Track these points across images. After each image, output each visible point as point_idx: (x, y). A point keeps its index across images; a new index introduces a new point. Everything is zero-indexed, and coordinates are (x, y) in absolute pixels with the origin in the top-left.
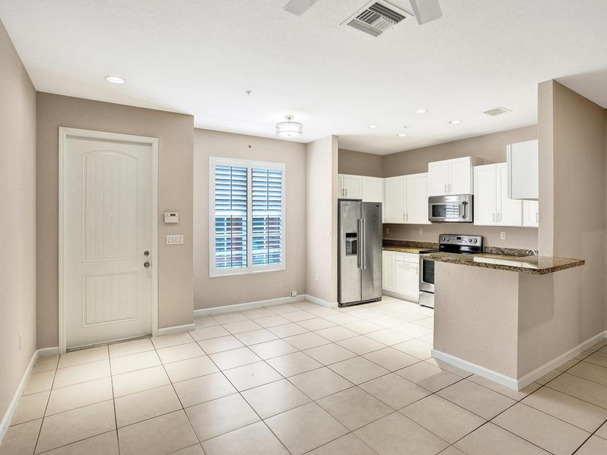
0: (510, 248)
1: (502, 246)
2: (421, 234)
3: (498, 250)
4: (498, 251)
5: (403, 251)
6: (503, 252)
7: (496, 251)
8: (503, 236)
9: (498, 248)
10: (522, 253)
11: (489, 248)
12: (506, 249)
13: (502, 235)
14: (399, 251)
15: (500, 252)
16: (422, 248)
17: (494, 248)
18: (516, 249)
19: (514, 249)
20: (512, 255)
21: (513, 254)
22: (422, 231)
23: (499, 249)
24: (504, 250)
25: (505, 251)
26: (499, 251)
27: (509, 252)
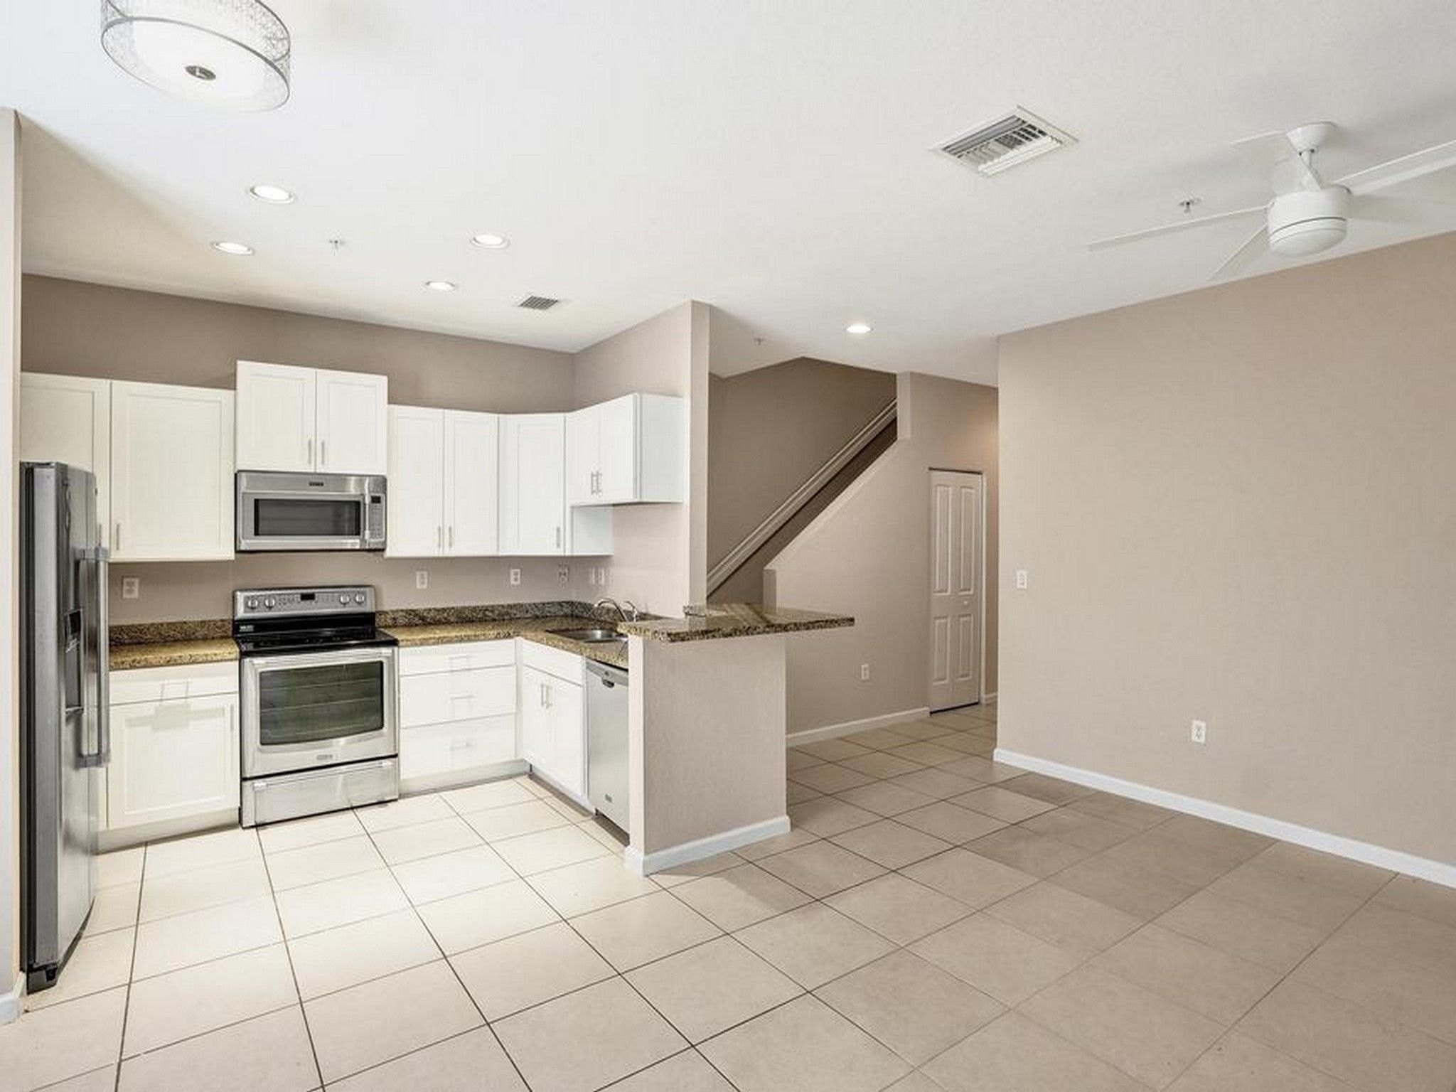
0: (438, 606)
1: (420, 605)
2: (136, 595)
3: (410, 614)
4: (412, 616)
5: (154, 662)
6: (423, 619)
7: (406, 618)
8: (421, 582)
9: (411, 610)
10: (464, 616)
11: (387, 613)
12: (430, 610)
13: (418, 578)
14: (132, 667)
15: (416, 620)
16: (140, 643)
17: (402, 611)
18: (453, 608)
19: (448, 608)
20: (443, 624)
21: (445, 619)
22: (136, 589)
23: (413, 613)
24: (425, 614)
25: (429, 616)
26: (414, 616)
27: (436, 617)
